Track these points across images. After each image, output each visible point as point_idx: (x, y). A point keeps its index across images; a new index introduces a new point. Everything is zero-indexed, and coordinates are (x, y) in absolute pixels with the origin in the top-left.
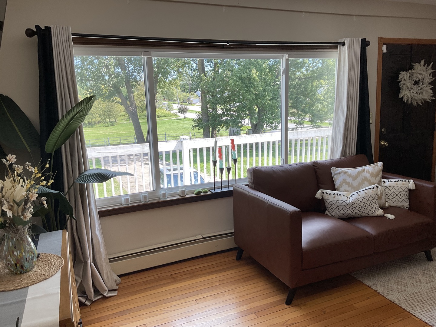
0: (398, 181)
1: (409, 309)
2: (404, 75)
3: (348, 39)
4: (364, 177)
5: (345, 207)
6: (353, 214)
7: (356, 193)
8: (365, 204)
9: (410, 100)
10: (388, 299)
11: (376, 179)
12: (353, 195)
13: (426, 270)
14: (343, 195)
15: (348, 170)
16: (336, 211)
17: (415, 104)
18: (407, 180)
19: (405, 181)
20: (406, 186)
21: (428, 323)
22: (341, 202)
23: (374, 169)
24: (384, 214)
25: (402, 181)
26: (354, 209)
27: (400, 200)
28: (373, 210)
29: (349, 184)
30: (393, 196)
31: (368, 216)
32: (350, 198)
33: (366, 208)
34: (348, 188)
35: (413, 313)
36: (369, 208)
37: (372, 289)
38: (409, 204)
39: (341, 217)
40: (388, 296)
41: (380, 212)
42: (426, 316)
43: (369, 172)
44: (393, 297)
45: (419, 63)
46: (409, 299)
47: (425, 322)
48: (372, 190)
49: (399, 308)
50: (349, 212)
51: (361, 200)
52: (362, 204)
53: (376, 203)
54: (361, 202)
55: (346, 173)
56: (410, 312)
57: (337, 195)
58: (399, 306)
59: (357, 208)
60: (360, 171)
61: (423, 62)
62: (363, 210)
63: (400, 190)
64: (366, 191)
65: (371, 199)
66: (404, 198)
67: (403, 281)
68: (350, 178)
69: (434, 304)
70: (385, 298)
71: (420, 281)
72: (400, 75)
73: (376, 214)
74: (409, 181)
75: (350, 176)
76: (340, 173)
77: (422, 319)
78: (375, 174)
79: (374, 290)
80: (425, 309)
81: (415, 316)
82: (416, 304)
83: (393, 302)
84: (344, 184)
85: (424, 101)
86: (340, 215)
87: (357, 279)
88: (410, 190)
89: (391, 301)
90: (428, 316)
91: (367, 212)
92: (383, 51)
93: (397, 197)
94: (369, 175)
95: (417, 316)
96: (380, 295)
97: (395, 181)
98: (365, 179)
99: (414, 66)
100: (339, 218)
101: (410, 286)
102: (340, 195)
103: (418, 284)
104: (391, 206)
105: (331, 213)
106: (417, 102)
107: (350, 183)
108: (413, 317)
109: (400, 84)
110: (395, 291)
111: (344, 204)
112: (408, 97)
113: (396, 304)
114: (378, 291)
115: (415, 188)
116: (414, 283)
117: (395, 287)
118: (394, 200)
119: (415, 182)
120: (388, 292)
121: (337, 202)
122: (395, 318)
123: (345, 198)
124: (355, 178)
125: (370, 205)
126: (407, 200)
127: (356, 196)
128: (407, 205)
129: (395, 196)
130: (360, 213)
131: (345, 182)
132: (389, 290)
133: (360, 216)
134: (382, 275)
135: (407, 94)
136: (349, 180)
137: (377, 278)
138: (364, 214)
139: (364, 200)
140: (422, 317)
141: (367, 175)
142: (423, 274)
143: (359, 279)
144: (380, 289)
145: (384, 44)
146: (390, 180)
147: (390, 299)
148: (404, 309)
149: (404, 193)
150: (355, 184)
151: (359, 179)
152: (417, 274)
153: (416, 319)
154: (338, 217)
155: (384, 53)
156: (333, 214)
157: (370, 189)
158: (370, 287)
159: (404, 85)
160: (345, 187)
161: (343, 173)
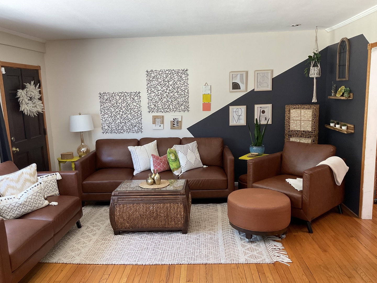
0: (48, 176)
1: (92, 262)
2: (21, 93)
4: (25, 179)
5: (18, 208)
6: (26, 211)
7: (25, 193)
8: (35, 200)
9: (29, 112)
10: (75, 264)
11: (34, 178)
12: (22, 195)
13: (82, 234)
14: (14, 198)
15: (9, 176)
16: (10, 214)
17: (32, 115)
18: (55, 174)
19: (53, 174)
20: (55, 178)
21: (108, 264)
22: (14, 205)
23: (31, 170)
24: (49, 203)
25: (51, 175)
26: (26, 206)
27: (53, 190)
28: (41, 203)
29: (13, 188)
30: (47, 188)
31: (38, 208)
32: (20, 199)
33: (36, 203)
34: (14, 191)
35: (96, 264)
36: (39, 201)
37: (59, 263)
38: (59, 192)
39: (16, 218)
40: (74, 262)
41: (46, 203)
42: (104, 261)
43: (27, 174)
44: (77, 260)
45: (30, 83)
46: (87, 257)
47: (107, 264)
48: (37, 187)
49: (85, 265)
50: (23, 210)
51: (30, 197)
52: (32, 201)
53: (42, 196)
54: (31, 199)
55: (8, 178)
56: (94, 264)
57: (8, 199)
58: (84, 264)
59: (29, 205)
60: (20, 174)
61: (32, 83)
62: (34, 205)
63: (51, 182)
64: (33, 189)
65: (38, 194)
66: (55, 187)
67: (75, 248)
68: (13, 182)
69: (102, 252)
70: (73, 265)
71: (84, 243)
72: (18, 93)
73: (44, 205)
74: (56, 174)
75: (12, 180)
76: (2, 180)
77: (104, 264)
78: (33, 174)
79: (62, 263)
80: (101, 257)
81: (98, 264)
82: (94, 257)
83: (80, 264)
84: (9, 189)
85: (38, 113)
86: (14, 216)
87: (43, 263)
88: (58, 181)
89: (78, 264)
90: (105, 260)
91: (37, 206)
92: (2, 72)
93: (50, 188)
94: (28, 176)
95: (100, 264)
96: (68, 264)
97: (46, 176)
98: (26, 180)
99: (26, 85)
100: (15, 218)
101: (82, 248)
102: (11, 199)
103: (84, 245)
104: (48, 197)
105: (6, 217)
106: (33, 114)
107: (14, 186)
108: (97, 265)
109: (19, 100)
110: (75, 256)
111: (17, 205)
112: (27, 110)
113: (82, 264)
114: (65, 263)
115: (61, 178)
116: (82, 245)
117: (73, 254)
118: (48, 191)
119: (60, 174)
120: (72, 259)
121: (11, 205)
122: (88, 272)
123: (16, 200)
124: (18, 181)
125: (39, 199)
126: (57, 189)
127: (25, 196)
128: (57, 192)
129: (49, 188)
130: (32, 209)
131: (9, 186)
132: (71, 258)
133: (32, 211)
134: (58, 251)
135: (26, 108)
136: (13, 184)
137: (57, 255)
138: (35, 208)
139: (34, 197)
140: (102, 262)
141: (28, 177)
142: (83, 237)
143: (45, 262)
144: (65, 261)
145: (2, 67)
146: (41, 177)
147: (76, 263)
148: (89, 264)
149: (54, 184)
150: (19, 186)
151: (22, 181)
152: (79, 239)
153: (100, 265)
154: (13, 218)
155: (3, 74)
156: (8, 217)
157: (36, 186)
158: (57, 263)
159: (23, 100)
160: (10, 191)
161: (5, 180)
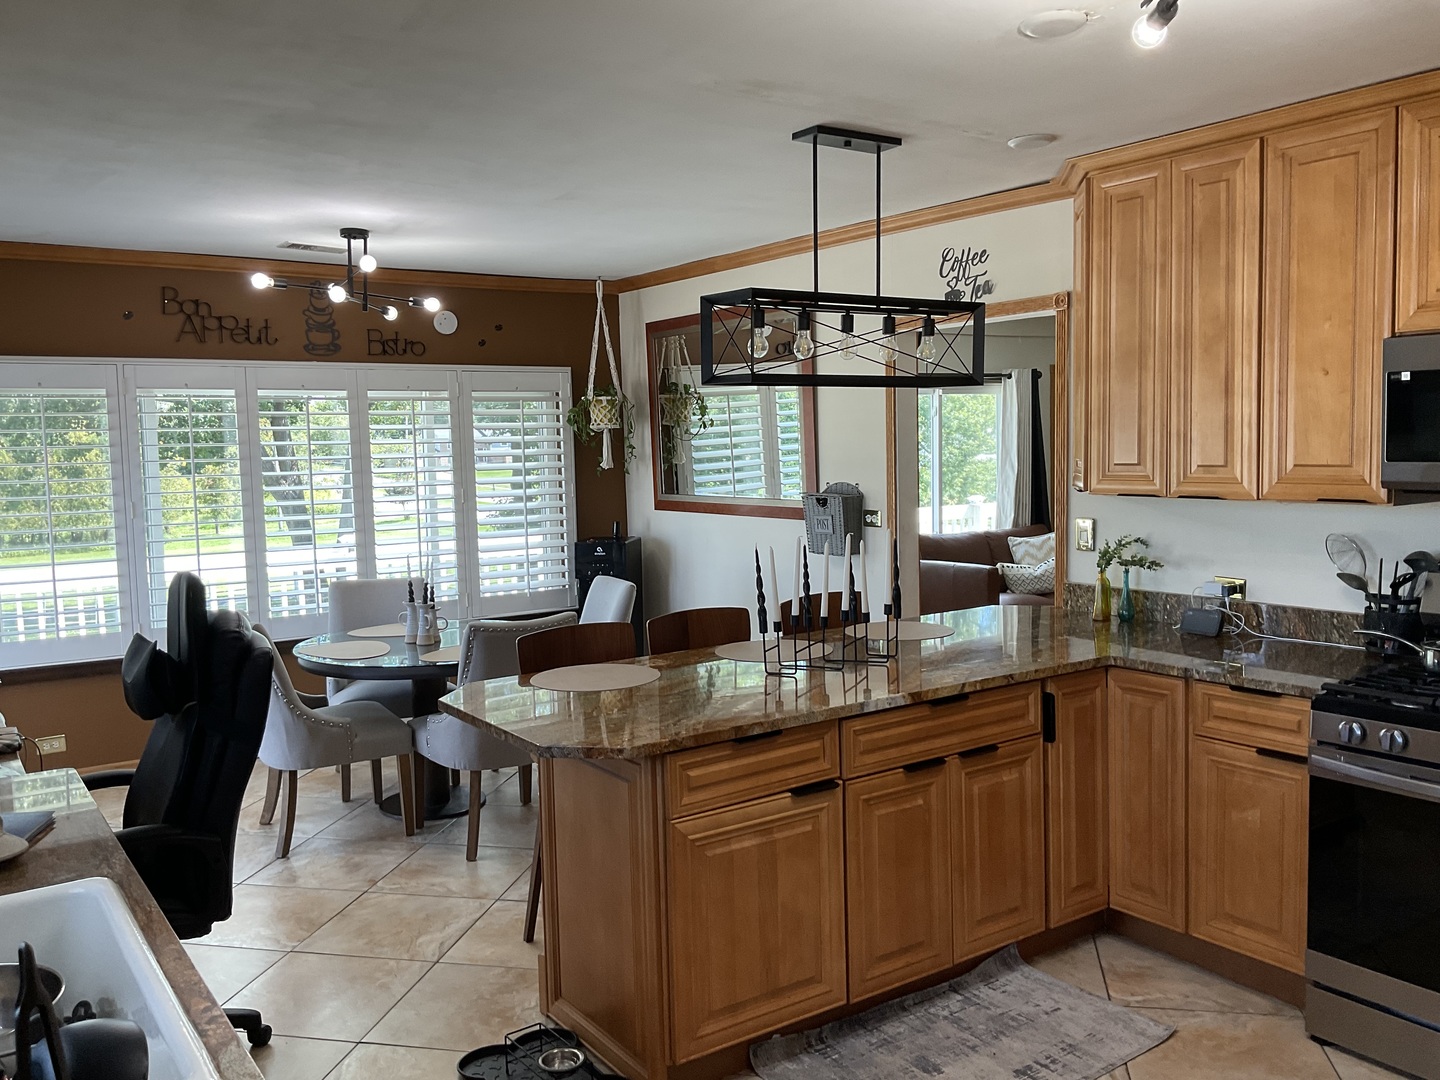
3: (1017, 370)
4: (1051, 547)
5: (1033, 581)
6: (1043, 588)
7: (1043, 564)
12: (1040, 567)
14: (1030, 568)
15: (1030, 539)
16: (1021, 588)
22: (1027, 576)
29: (1033, 556)
32: (1037, 570)
34: (1034, 562)
50: (1038, 586)
51: (1050, 572)
55: (1027, 542)
57: (1018, 567)
75: (1033, 545)
76: (1020, 543)
84: (1025, 555)
86: (1026, 590)
102: (1026, 569)
105: (1016, 587)
107: (1035, 554)
111: (1031, 577)
121: (1022, 576)
123: (1030, 571)
124: (1040, 548)
131: (1027, 553)
136: (1033, 551)
150: (1040, 555)
151: (1044, 550)
160: (1028, 559)
161: (1023, 544)
